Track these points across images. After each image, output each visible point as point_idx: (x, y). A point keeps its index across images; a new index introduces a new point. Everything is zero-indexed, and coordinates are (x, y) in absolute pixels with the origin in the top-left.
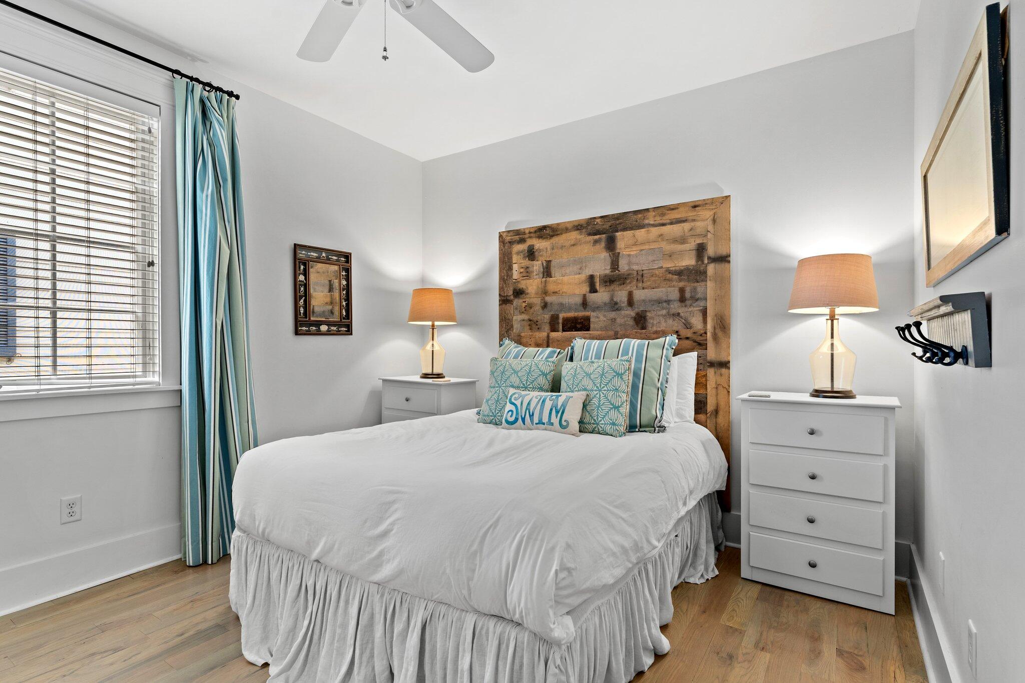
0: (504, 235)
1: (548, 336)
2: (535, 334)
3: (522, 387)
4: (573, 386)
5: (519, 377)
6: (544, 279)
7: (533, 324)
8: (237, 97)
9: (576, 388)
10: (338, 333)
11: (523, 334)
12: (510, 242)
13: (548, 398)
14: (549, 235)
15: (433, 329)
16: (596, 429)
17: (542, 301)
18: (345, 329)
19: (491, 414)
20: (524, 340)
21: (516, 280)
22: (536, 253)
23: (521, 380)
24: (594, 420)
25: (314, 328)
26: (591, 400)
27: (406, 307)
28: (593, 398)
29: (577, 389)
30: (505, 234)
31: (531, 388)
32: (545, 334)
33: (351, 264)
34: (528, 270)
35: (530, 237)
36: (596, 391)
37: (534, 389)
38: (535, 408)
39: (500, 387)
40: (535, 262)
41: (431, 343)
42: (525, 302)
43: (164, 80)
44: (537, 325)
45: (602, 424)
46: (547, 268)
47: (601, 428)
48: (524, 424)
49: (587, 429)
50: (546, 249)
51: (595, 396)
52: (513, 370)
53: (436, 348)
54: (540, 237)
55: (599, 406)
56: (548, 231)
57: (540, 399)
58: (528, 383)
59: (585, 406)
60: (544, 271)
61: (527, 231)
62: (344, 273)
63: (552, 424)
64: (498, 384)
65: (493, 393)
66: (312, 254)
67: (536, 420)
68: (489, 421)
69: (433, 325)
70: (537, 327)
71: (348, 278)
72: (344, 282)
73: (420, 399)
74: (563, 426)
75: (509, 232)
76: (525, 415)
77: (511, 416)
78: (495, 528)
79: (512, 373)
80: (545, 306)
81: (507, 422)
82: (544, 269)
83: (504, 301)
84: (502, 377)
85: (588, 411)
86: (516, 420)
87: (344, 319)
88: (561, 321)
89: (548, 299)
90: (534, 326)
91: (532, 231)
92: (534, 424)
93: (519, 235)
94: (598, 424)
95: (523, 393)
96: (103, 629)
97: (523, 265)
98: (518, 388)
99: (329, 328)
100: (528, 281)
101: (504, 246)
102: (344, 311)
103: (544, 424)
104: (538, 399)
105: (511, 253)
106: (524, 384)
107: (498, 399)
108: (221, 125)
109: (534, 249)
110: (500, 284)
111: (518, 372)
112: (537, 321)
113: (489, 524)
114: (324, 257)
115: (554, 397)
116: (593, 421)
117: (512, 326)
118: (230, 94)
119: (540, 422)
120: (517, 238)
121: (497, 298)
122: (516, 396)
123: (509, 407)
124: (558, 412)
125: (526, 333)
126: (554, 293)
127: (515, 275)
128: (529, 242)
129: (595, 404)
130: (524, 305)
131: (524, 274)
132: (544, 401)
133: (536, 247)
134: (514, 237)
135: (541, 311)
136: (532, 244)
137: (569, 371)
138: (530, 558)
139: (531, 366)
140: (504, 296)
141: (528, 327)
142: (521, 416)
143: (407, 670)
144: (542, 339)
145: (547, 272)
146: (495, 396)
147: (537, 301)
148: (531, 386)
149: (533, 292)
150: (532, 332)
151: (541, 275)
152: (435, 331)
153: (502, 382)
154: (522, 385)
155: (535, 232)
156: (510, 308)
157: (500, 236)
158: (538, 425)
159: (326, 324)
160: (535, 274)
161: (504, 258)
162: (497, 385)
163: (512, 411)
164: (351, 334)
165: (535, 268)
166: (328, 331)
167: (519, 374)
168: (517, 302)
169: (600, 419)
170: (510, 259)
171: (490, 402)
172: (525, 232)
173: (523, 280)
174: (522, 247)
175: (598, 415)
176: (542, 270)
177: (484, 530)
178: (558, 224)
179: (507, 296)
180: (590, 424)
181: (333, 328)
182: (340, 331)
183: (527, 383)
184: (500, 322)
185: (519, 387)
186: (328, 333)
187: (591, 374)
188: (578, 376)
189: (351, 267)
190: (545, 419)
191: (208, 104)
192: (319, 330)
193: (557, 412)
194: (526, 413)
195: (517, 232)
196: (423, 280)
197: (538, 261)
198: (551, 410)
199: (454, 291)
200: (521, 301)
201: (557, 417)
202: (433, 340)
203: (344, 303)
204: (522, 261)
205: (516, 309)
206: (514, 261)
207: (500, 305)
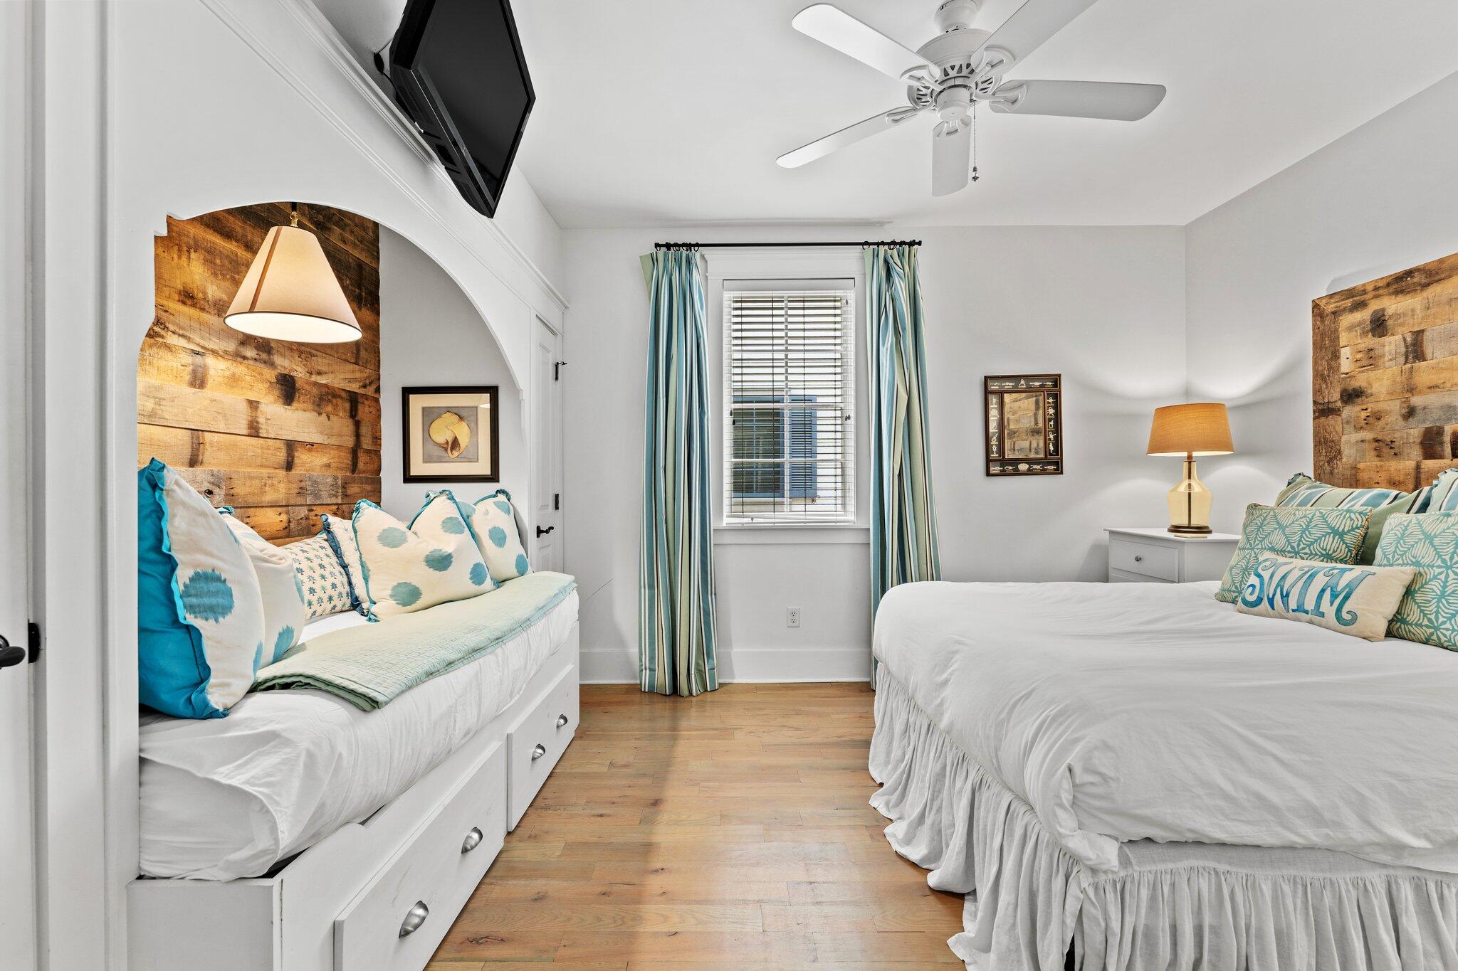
0: (1322, 304)
1: (1418, 468)
2: (1387, 464)
3: (1289, 552)
4: (1393, 556)
5: (1285, 535)
6: (1408, 366)
7: (1385, 447)
8: (919, 243)
9: (1398, 559)
10: (1043, 472)
11: (1361, 466)
12: (1334, 313)
13: (1323, 572)
14: (1420, 284)
15: (1190, 463)
16: (1434, 637)
17: (1405, 405)
18: (1053, 467)
19: (1234, 589)
20: (1364, 476)
21: (1347, 374)
22: (1390, 323)
23: (1288, 541)
24: (1430, 620)
25: (1010, 468)
26: (1426, 583)
27: (1145, 434)
28: (1431, 580)
29: (1400, 561)
30: (1324, 301)
31: (1306, 554)
32: (1411, 464)
33: (1060, 388)
34: (1372, 354)
35: (1376, 297)
36: (1439, 567)
37: (1311, 556)
38: (1293, 585)
39: (1252, 549)
40: (1387, 339)
41: (1186, 482)
42: (1366, 409)
43: (858, 254)
44: (1391, 448)
45: (1447, 629)
46: (1414, 345)
47: (1445, 636)
48: (1273, 608)
49: (1414, 634)
50: (1413, 310)
51: (1435, 577)
52: (1278, 524)
53: (1196, 489)
54: (1398, 292)
55: (1443, 595)
56: (1417, 278)
57: (1306, 572)
58: (1302, 546)
59: (1409, 592)
60: (1407, 351)
61: (1370, 288)
62: (1051, 400)
63: (1322, 615)
64: (1251, 545)
65: (1241, 557)
66: (1007, 384)
67: (1293, 604)
68: (1230, 599)
69: (1190, 460)
70: (1393, 451)
71: (1057, 406)
72: (1051, 411)
73: (1155, 559)
74: (1346, 622)
75: (1331, 296)
76: (1274, 595)
77: (1251, 594)
78: (1027, 698)
79: (1276, 529)
80: (1410, 413)
81: (1245, 602)
82: (1407, 347)
83: (1323, 411)
84: (1257, 534)
85: (1416, 603)
86: (1260, 600)
87: (1050, 454)
88: (1447, 438)
89: (1416, 400)
90: (1386, 450)
91: (1380, 284)
92: (1290, 611)
93: (1353, 297)
94: (1437, 629)
95: (1281, 559)
96: (798, 713)
97: (1361, 347)
98: (1282, 552)
99: (1030, 467)
100: (1371, 374)
101: (1323, 322)
102: (1051, 445)
103: (1307, 612)
104: (1304, 572)
105: (1336, 331)
106: (1293, 547)
107: (1247, 567)
108: (901, 278)
109: (1384, 315)
110: (1314, 385)
111: (1287, 527)
112: (1392, 442)
113: (1023, 693)
114: (1023, 385)
115: (1335, 571)
116: (1426, 622)
117: (1339, 453)
118: (912, 244)
119: (1300, 609)
120: (1349, 303)
121: (1310, 407)
122: (1268, 563)
123: (1253, 580)
124: (1337, 596)
125: (1369, 463)
126: (1430, 388)
127: (1346, 365)
128: (1374, 306)
129: (1434, 591)
130: (1364, 414)
131: (1364, 362)
132: (1312, 576)
133: (1389, 312)
134: (1343, 302)
135: (1401, 423)
136: (1382, 307)
137: (1392, 530)
138: (1046, 743)
139: (1312, 518)
140: (1324, 404)
141: (1373, 453)
142: (1268, 596)
143: (958, 831)
144: (1403, 472)
145: (1415, 351)
146: (1243, 563)
147: (1394, 408)
148: (1307, 550)
149: (1384, 390)
150: (1380, 461)
151: (1402, 360)
152: (1194, 465)
153: (1257, 542)
154: (1289, 549)
155: (1388, 285)
156: (1333, 422)
157: (1316, 305)
158: (1297, 613)
159: (1025, 463)
160: (1386, 359)
161: (1323, 340)
162: (1248, 546)
163: (1253, 586)
164: (1062, 473)
165: (1387, 348)
166: (1029, 470)
167: (1288, 531)
168: (1349, 411)
169: (1441, 619)
170: (1335, 340)
171: (1234, 571)
172: (1364, 290)
173: (1362, 372)
174: (1364, 315)
175: (1437, 612)
176: (1403, 350)
177: (1017, 698)
178: (1441, 261)
179: (1329, 402)
180: (1421, 625)
181: (1035, 467)
182: (1046, 470)
183: (1298, 545)
184: (1315, 446)
185: (1284, 551)
186: (1030, 473)
187: (1435, 536)
188: (1407, 539)
189: (1060, 392)
190: (1310, 604)
191: (891, 261)
192: (1017, 470)
193: (1334, 596)
194: (1275, 591)
195: (1350, 293)
196: (1187, 392)
197: (1393, 335)
198: (1323, 591)
199: (1228, 405)
200: (1357, 408)
201: (1332, 604)
202: (1190, 478)
203: (1052, 436)
204: (1360, 341)
205: (1348, 422)
206: (1343, 341)
207: (1315, 419)
